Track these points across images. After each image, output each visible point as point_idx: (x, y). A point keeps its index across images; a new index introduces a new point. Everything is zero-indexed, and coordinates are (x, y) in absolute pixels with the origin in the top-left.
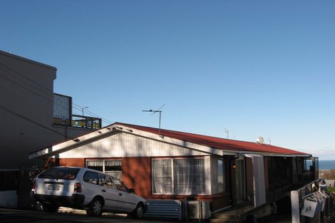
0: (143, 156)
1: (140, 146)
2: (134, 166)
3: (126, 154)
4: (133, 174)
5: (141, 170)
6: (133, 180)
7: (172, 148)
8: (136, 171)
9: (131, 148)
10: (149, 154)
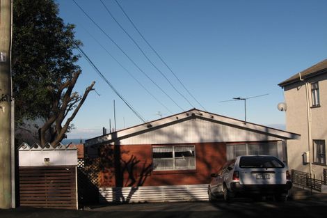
0: (219, 141)
1: (216, 132)
2: (210, 152)
3: (202, 139)
4: (209, 159)
5: (217, 155)
6: (209, 166)
7: (249, 134)
8: (213, 157)
9: (206, 134)
10: (225, 140)
